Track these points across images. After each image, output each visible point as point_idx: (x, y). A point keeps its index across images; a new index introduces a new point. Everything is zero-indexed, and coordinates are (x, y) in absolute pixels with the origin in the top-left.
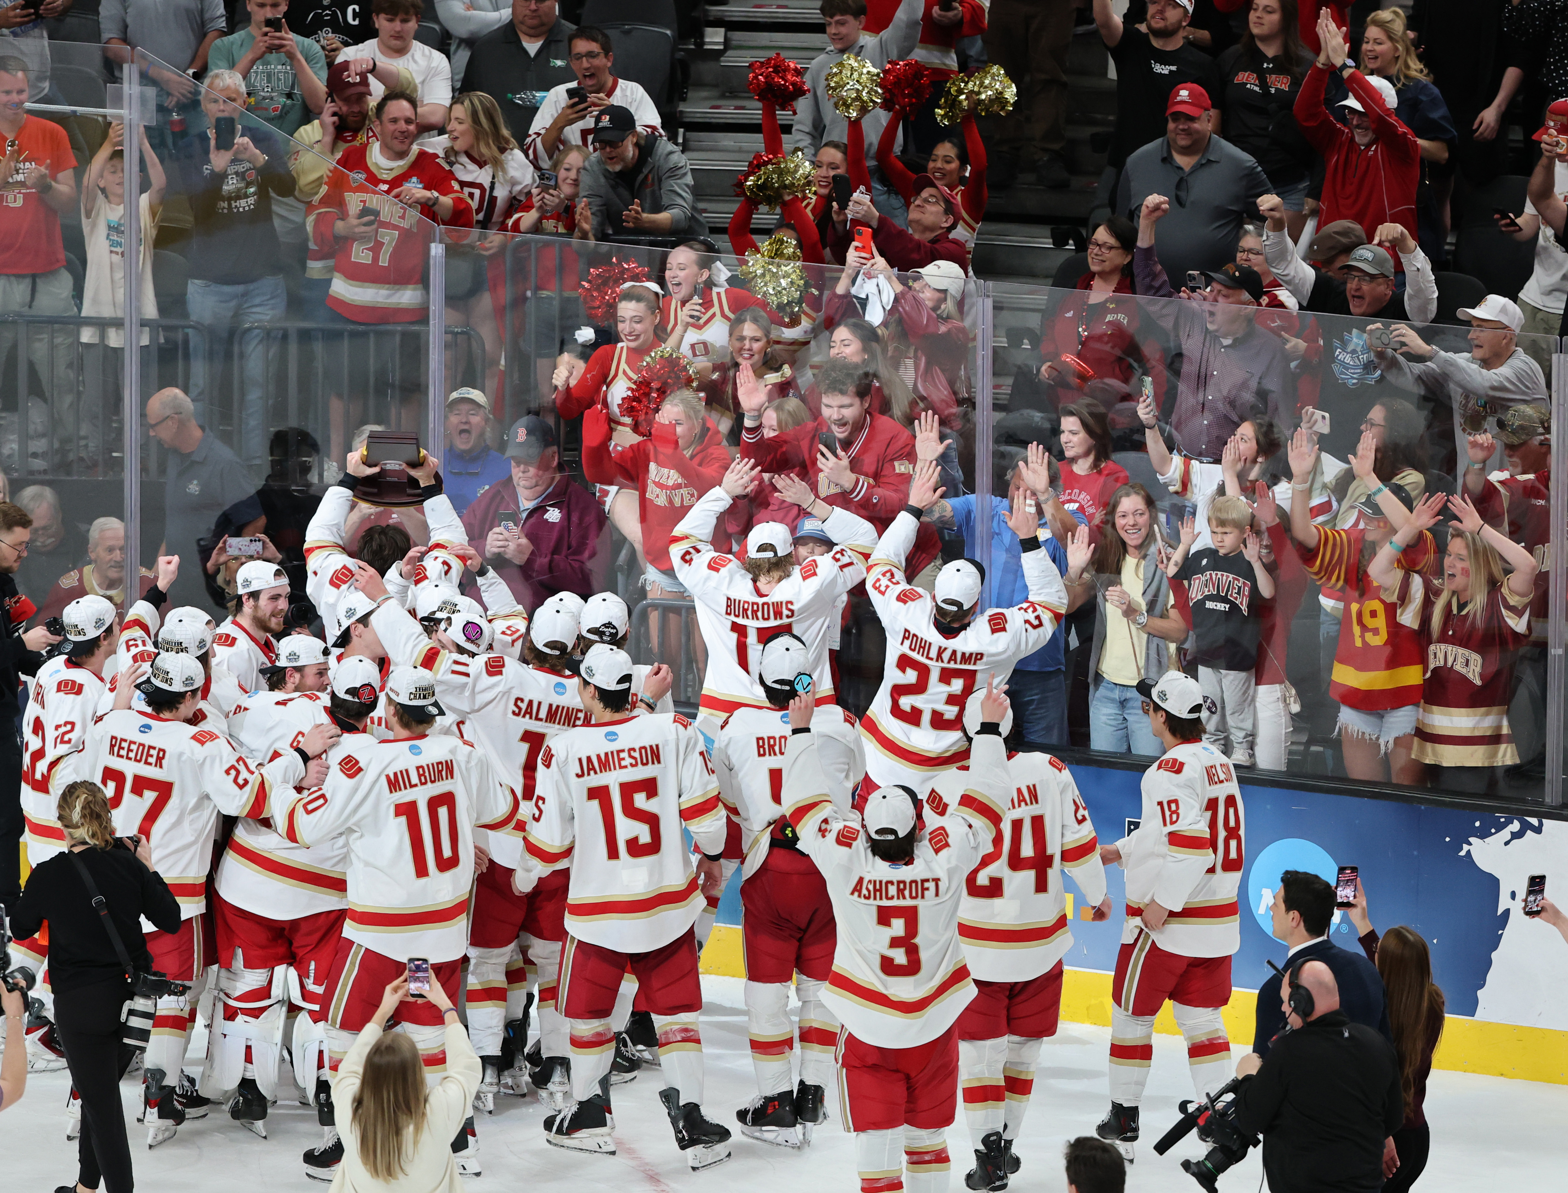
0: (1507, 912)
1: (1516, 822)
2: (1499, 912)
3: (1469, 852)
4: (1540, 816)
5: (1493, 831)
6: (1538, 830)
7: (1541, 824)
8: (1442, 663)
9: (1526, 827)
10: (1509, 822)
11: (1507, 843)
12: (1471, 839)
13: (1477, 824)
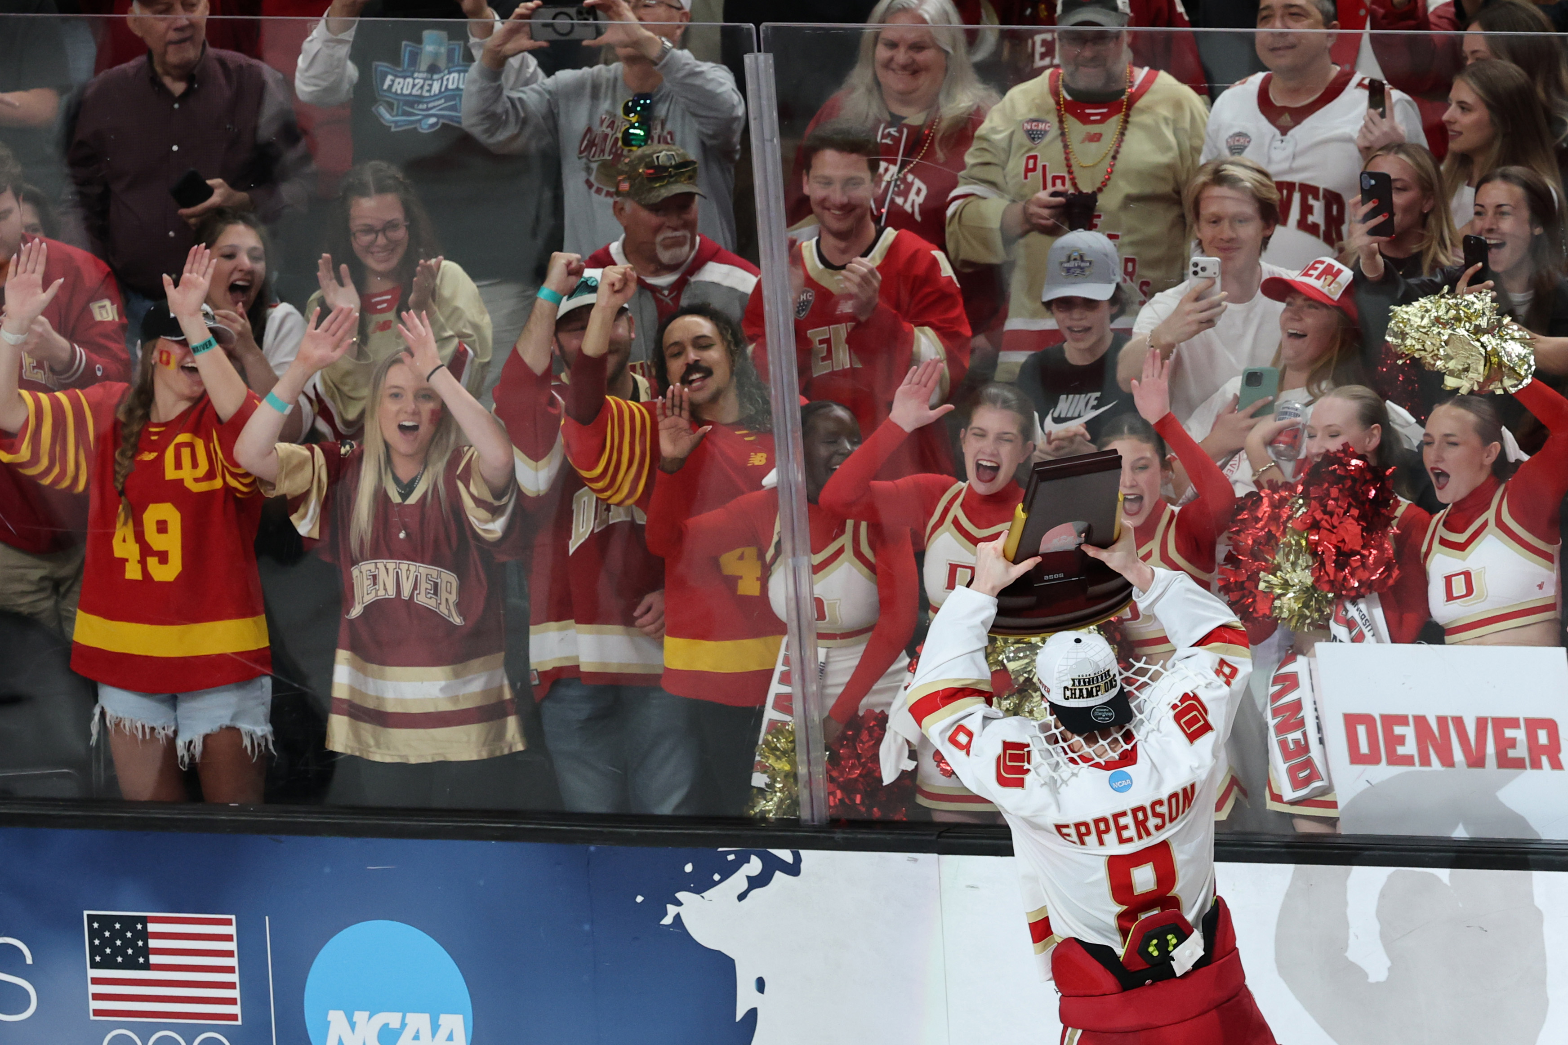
0: (752, 1014)
1: (754, 859)
2: (739, 1016)
3: (678, 917)
4: (795, 845)
5: (717, 877)
6: (794, 869)
7: (798, 859)
8: (392, 593)
9: (772, 866)
10: (742, 860)
11: (742, 897)
12: (680, 895)
13: (689, 868)
